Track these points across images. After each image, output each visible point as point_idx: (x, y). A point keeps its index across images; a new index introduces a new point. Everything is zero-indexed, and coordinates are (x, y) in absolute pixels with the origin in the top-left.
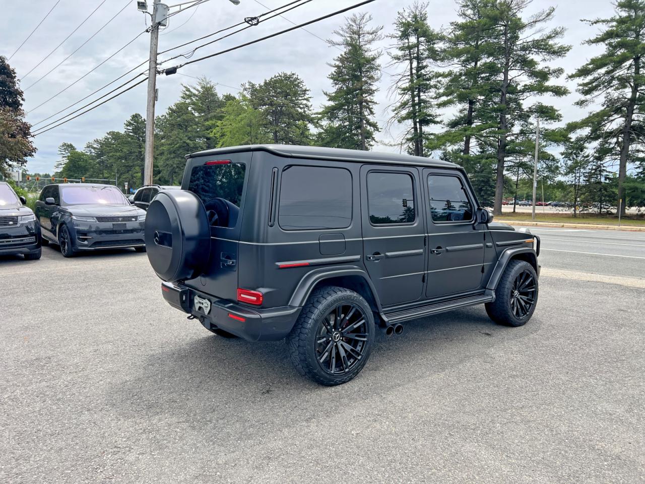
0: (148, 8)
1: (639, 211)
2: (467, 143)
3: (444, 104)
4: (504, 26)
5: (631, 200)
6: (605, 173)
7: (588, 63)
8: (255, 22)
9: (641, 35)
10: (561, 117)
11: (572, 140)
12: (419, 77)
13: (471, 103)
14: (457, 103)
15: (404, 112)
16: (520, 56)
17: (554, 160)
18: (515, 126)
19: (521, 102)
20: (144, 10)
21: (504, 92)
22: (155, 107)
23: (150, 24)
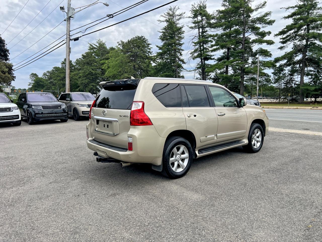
0: (65, 10)
1: (311, 100)
2: (227, 69)
3: (214, 50)
4: (243, 11)
5: (306, 95)
6: (294, 82)
7: (285, 28)
8: (111, 16)
9: (310, 13)
10: (272, 55)
11: (277, 66)
12: (203, 36)
13: (229, 49)
14: (221, 50)
15: (196, 54)
16: (251, 25)
17: (268, 76)
18: (249, 60)
19: (252, 48)
20: (63, 11)
21: (243, 44)
22: (70, 56)
23: (66, 17)
